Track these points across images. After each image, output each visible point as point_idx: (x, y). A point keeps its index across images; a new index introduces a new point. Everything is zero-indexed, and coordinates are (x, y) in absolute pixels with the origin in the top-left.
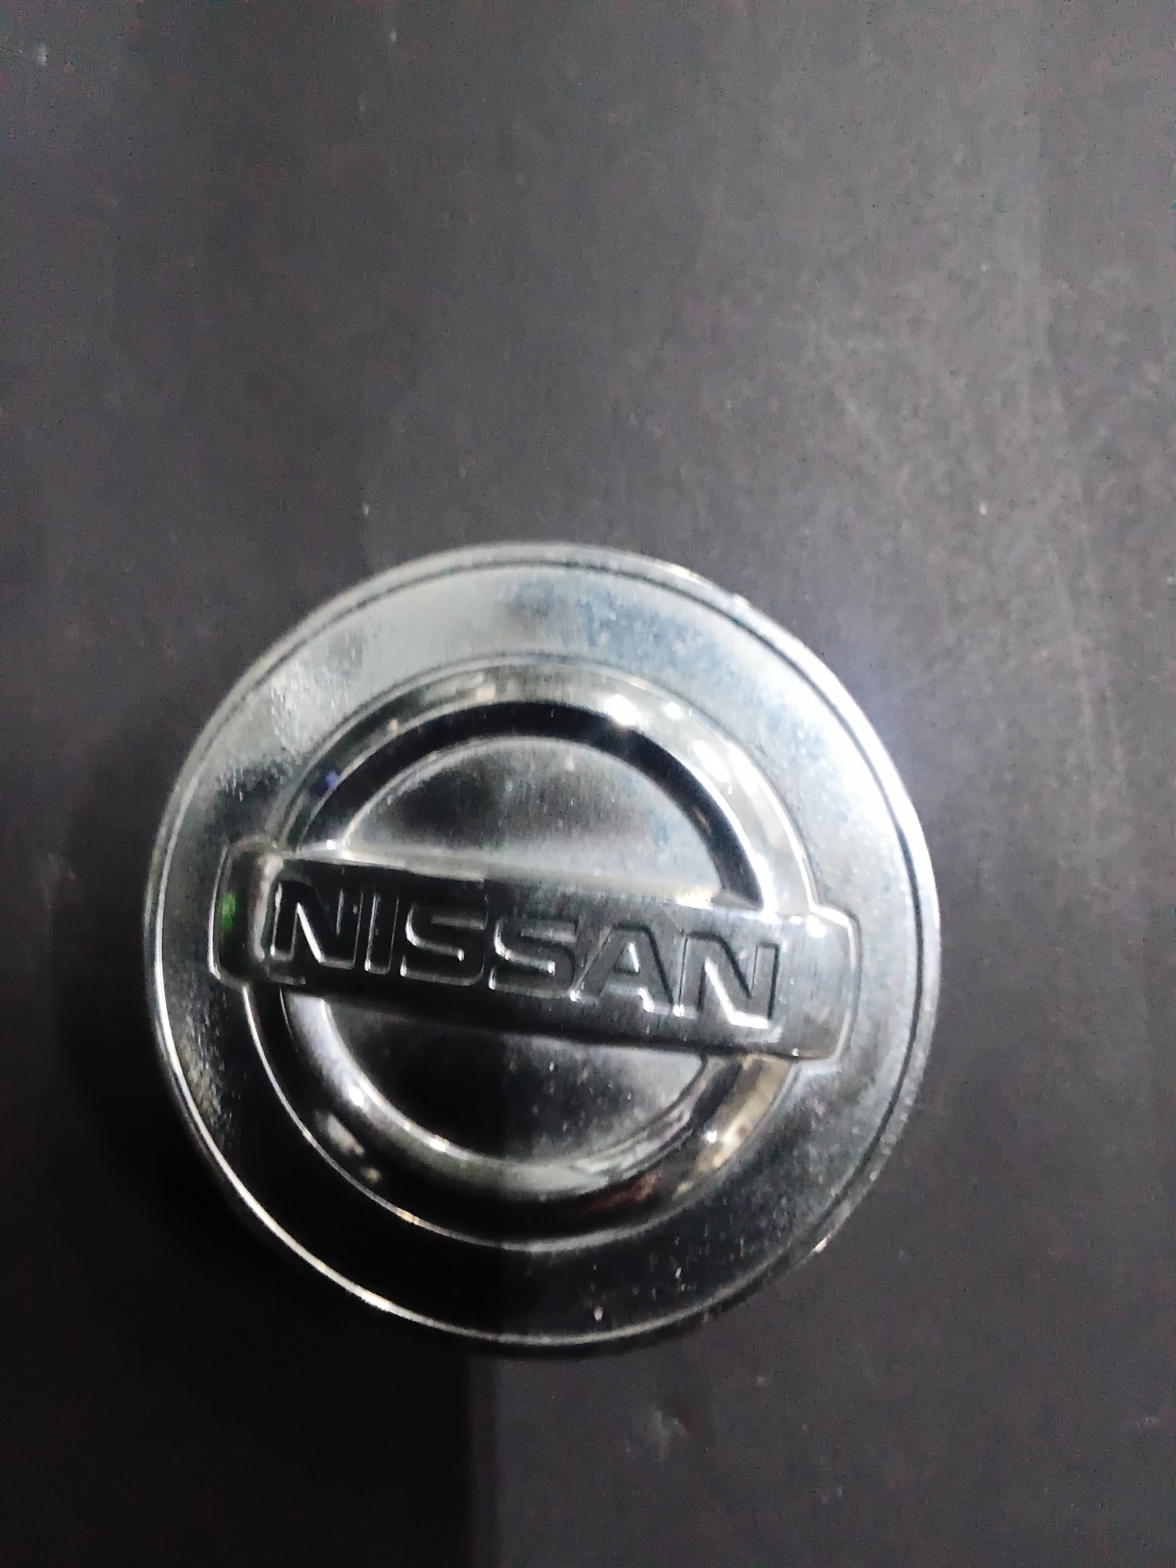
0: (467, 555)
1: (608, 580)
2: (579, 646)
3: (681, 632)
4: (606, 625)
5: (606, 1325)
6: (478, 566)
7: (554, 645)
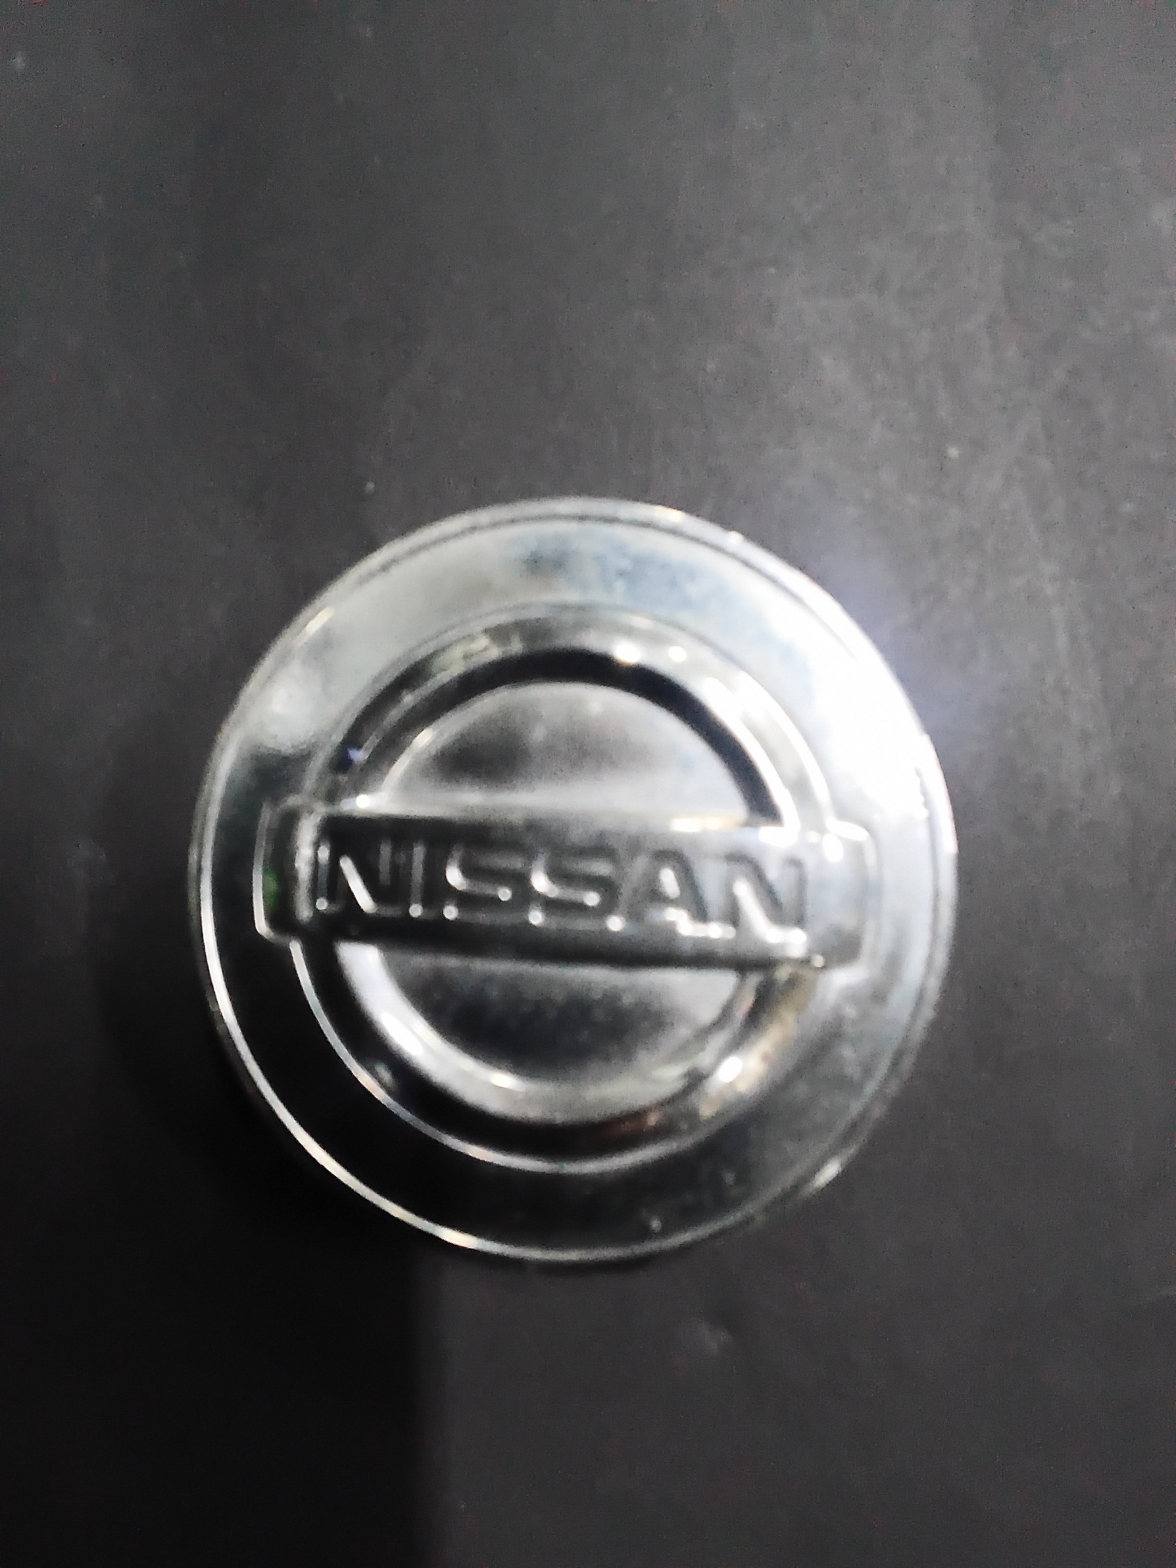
0: (483, 516)
1: (619, 532)
2: (596, 596)
3: (692, 574)
4: (622, 574)
5: (665, 1232)
6: (495, 525)
7: (571, 596)
